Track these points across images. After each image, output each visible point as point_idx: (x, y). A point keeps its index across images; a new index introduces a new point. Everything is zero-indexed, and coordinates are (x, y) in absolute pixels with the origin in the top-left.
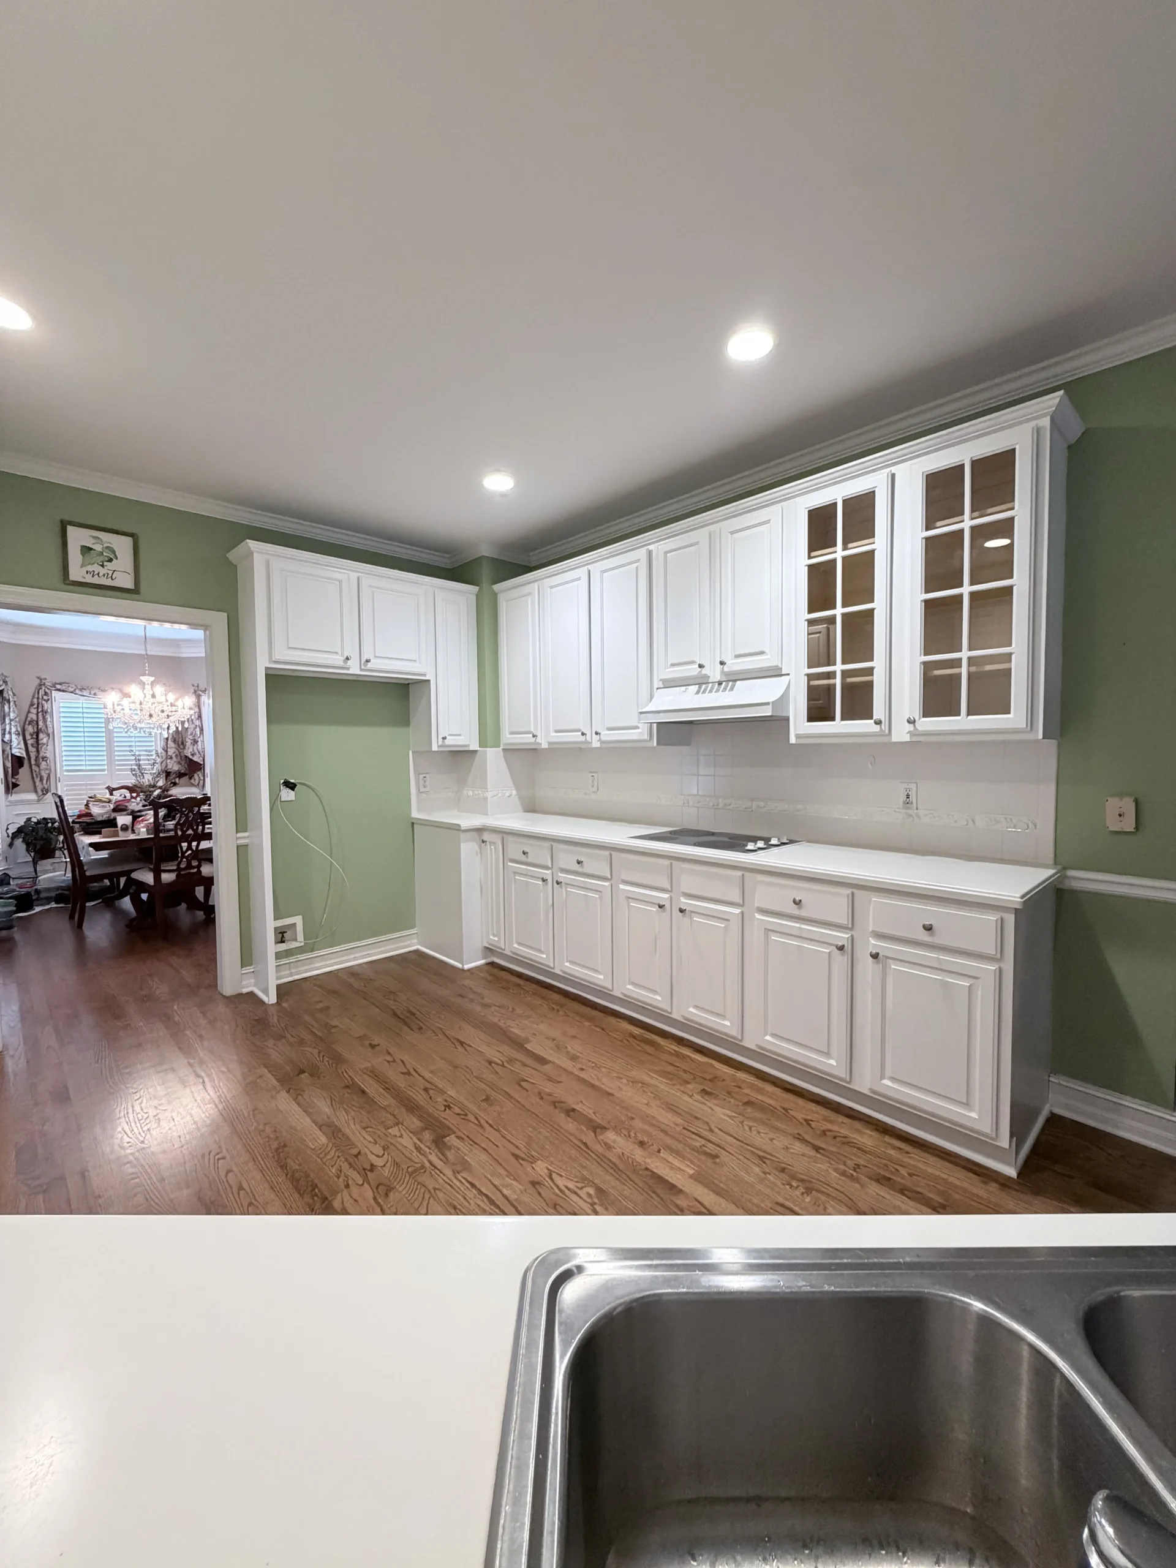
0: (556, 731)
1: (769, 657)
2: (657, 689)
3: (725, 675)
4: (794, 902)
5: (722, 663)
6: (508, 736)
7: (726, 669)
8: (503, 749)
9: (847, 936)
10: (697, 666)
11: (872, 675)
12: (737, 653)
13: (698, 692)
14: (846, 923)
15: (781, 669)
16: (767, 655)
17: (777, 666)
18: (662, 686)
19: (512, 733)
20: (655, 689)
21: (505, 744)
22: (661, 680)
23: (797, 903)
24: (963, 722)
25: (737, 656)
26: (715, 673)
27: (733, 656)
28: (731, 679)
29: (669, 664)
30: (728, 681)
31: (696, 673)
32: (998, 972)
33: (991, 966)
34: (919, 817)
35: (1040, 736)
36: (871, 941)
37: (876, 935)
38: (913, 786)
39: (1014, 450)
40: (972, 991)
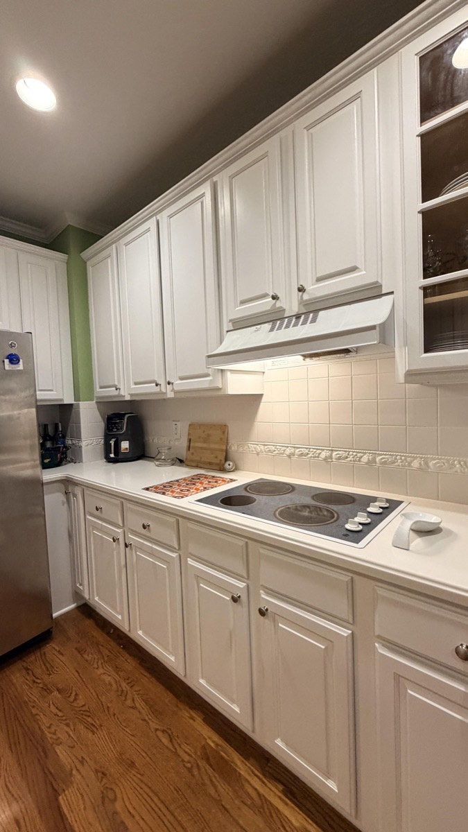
0: (136, 384)
1: (364, 272)
2: (227, 331)
3: (304, 305)
4: (462, 657)
5: (301, 290)
6: (98, 390)
7: (306, 297)
8: (96, 402)
10: (271, 299)
12: (319, 275)
13: (272, 330)
15: (381, 286)
16: (362, 271)
17: (377, 282)
18: (232, 329)
19: (101, 388)
20: (225, 332)
21: (98, 398)
22: (231, 321)
25: (319, 280)
26: (291, 305)
27: (315, 279)
28: (312, 309)
29: (239, 302)
30: (307, 313)
31: (268, 308)
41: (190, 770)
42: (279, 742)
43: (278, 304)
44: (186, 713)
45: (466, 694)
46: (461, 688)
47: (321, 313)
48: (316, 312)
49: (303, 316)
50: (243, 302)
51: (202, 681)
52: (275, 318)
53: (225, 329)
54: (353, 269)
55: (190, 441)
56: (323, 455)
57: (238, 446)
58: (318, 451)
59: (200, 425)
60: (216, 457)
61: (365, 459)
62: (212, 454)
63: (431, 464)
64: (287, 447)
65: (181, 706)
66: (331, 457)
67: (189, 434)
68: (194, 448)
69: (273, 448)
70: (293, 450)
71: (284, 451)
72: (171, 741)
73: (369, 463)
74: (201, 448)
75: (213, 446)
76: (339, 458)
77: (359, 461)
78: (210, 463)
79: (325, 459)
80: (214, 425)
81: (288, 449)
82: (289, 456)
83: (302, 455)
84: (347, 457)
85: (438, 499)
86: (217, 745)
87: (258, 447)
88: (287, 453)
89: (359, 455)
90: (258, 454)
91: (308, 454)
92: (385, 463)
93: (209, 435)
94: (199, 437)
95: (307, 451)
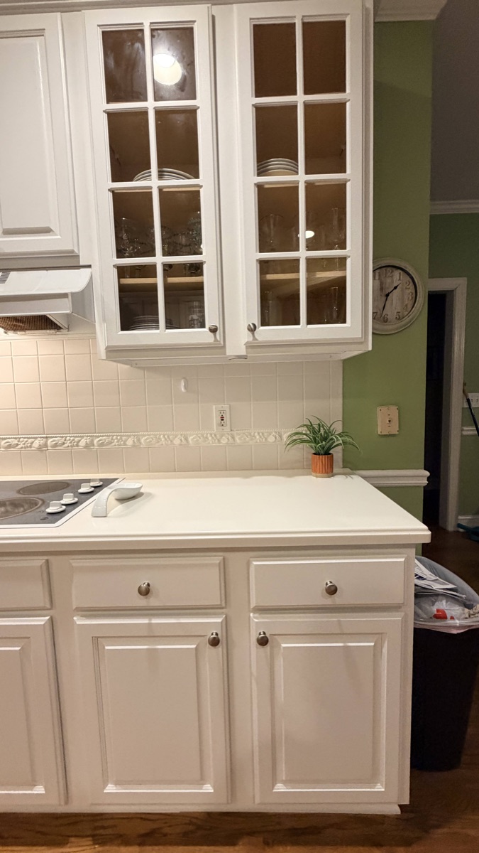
1: (59, 237)
4: (140, 591)
9: (219, 620)
11: (201, 274)
14: (219, 603)
15: (78, 257)
16: (56, 235)
17: (73, 251)
23: (145, 592)
24: (303, 331)
25: (7, 232)
27: (1, 230)
28: (1, 267)
32: (405, 620)
33: (397, 618)
34: (233, 438)
35: (370, 349)
36: (255, 619)
37: (261, 610)
38: (226, 407)
39: (344, 23)
40: (376, 650)
45: (150, 624)
46: (146, 621)
47: (13, 274)
48: (6, 270)
54: (47, 231)
56: (37, 443)
58: (30, 440)
61: (82, 443)
63: (142, 441)
66: (46, 445)
73: (87, 446)
76: (56, 445)
77: (77, 445)
79: (40, 448)
83: (10, 446)
84: (64, 443)
85: (149, 472)
89: (76, 439)
91: (17, 445)
92: (102, 445)
95: (16, 442)
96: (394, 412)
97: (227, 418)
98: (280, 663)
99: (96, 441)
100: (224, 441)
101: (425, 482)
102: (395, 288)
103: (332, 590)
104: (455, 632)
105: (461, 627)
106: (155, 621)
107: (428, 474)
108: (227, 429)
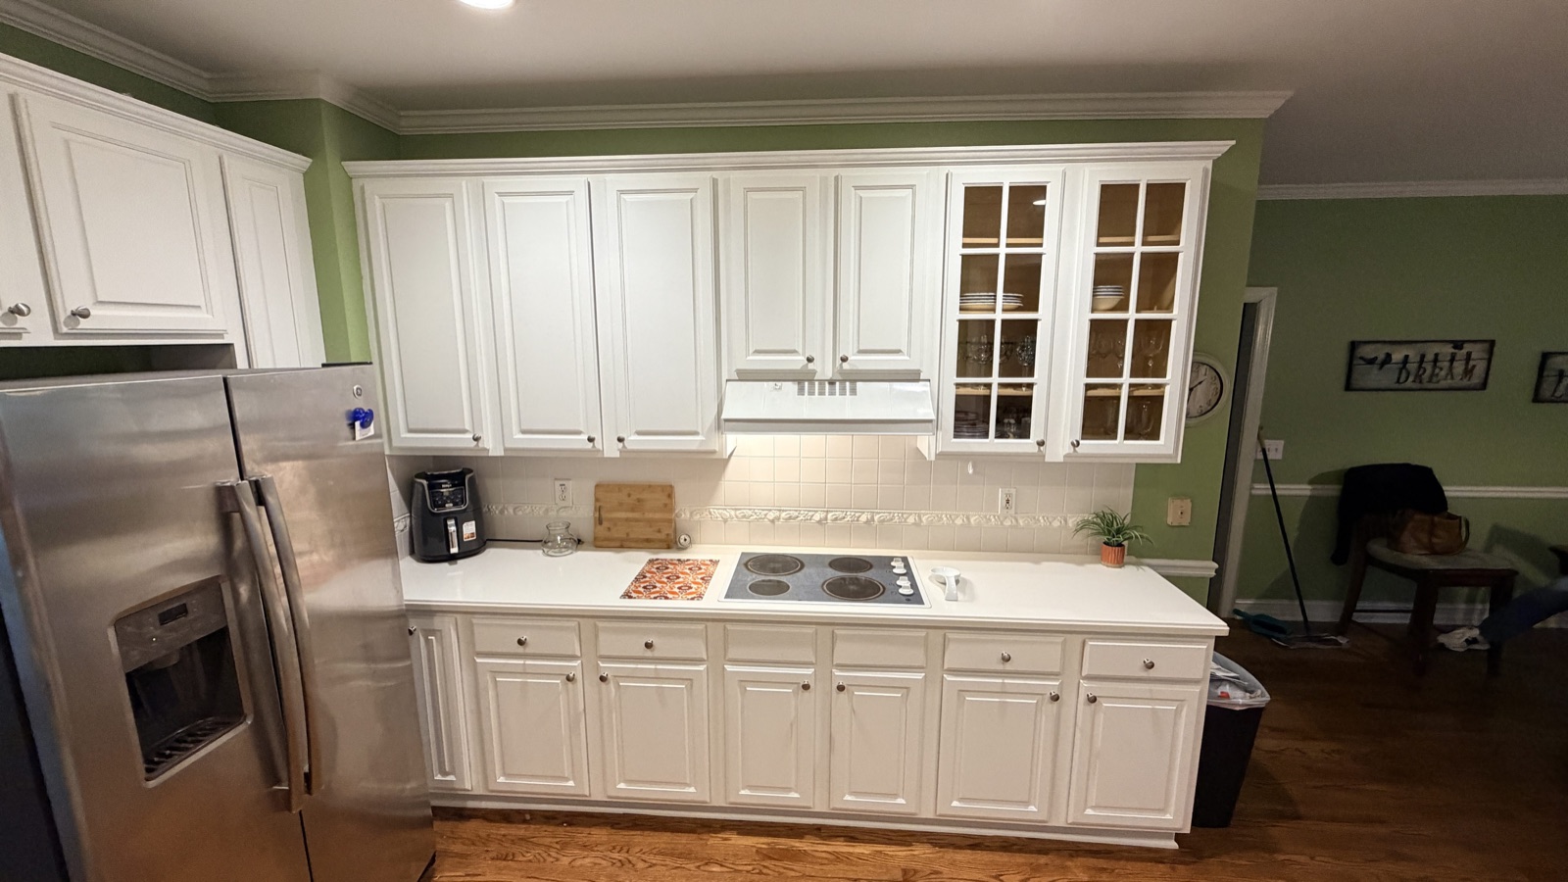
0: (524, 432)
1: (904, 357)
2: (729, 381)
3: (843, 373)
4: (1002, 659)
5: (842, 358)
6: (404, 434)
9: (1059, 683)
10: (803, 358)
11: (1032, 390)
12: (863, 349)
13: (800, 393)
15: (919, 371)
17: (913, 368)
18: (738, 379)
19: (412, 431)
20: (724, 381)
22: (734, 370)
23: (1006, 659)
24: (1120, 445)
25: (863, 353)
26: (825, 369)
27: (856, 351)
28: (848, 379)
29: (751, 352)
30: (843, 381)
31: (798, 367)
32: (1201, 692)
33: (1196, 689)
34: (1017, 520)
35: (1179, 461)
36: (1084, 684)
37: (1089, 678)
38: (1013, 491)
39: (1184, 184)
40: (1178, 712)
41: (761, 873)
42: (848, 798)
43: (811, 366)
44: (715, 840)
45: (1003, 683)
46: (1000, 681)
47: (858, 384)
48: (853, 381)
49: (838, 383)
50: (758, 352)
51: (743, 792)
52: (803, 379)
53: (725, 377)
54: (898, 352)
55: (599, 509)
56: (817, 517)
57: (691, 514)
58: (810, 514)
59: (619, 487)
60: (659, 531)
61: (863, 518)
62: (651, 527)
63: (924, 519)
64: (770, 510)
65: (705, 836)
66: (826, 519)
67: (597, 500)
68: (610, 520)
69: (750, 512)
70: (777, 513)
71: (766, 515)
72: (722, 866)
73: (868, 522)
74: (627, 520)
75: (650, 515)
76: (836, 519)
77: (858, 520)
78: (648, 540)
79: (819, 522)
80: (650, 486)
81: (771, 513)
82: (773, 521)
83: (790, 518)
84: (844, 518)
85: (928, 549)
86: (768, 844)
87: (725, 512)
88: (771, 518)
89: (857, 515)
90: (725, 521)
91: (797, 517)
92: (883, 521)
93: (639, 500)
94: (621, 504)
95: (796, 514)
96: (1187, 504)
97: (1013, 501)
98: (1101, 718)
99: (876, 518)
100: (1007, 523)
101: (1213, 574)
102: (1200, 383)
103: (1151, 666)
104: (1238, 708)
105: (1243, 705)
106: (1006, 681)
107: (1216, 566)
108: (1012, 512)
